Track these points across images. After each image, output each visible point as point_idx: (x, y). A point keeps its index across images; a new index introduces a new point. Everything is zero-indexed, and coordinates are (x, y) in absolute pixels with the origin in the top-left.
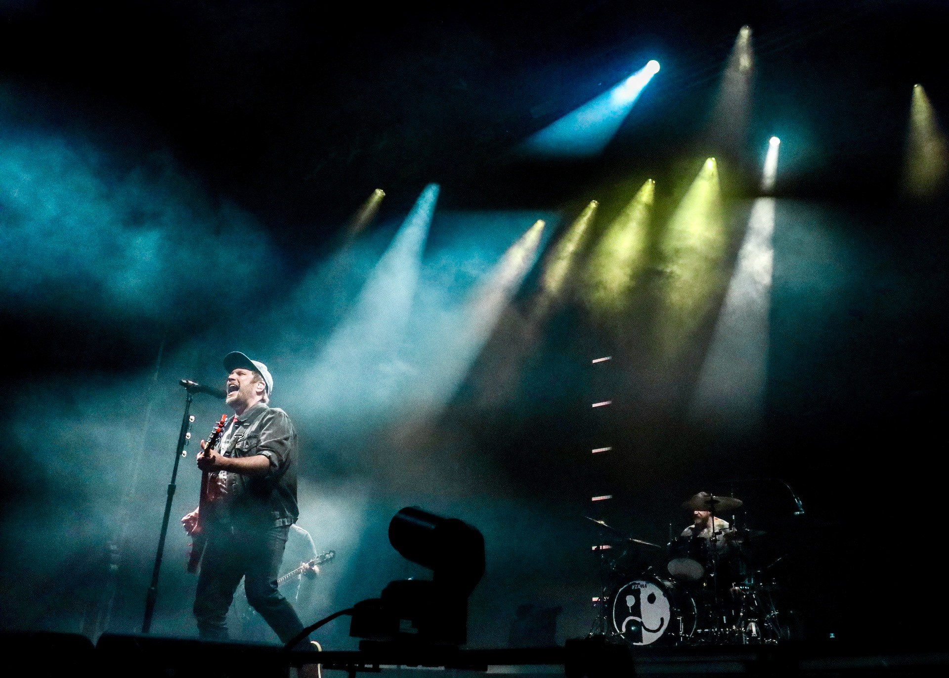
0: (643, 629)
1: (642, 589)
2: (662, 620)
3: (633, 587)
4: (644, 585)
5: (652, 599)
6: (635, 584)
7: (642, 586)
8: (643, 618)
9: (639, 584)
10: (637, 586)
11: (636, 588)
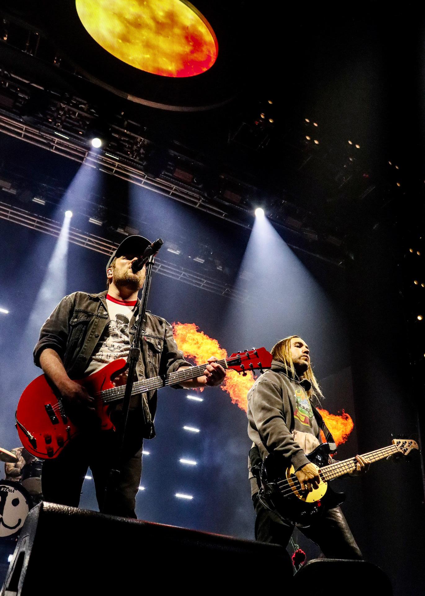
0: (1, 523)
1: (9, 493)
2: (20, 521)
3: (2, 489)
4: (12, 490)
5: (15, 502)
6: (5, 487)
7: (10, 491)
8: (3, 516)
9: (8, 488)
10: (6, 490)
11: (4, 491)
